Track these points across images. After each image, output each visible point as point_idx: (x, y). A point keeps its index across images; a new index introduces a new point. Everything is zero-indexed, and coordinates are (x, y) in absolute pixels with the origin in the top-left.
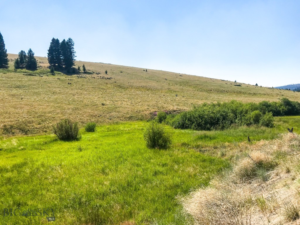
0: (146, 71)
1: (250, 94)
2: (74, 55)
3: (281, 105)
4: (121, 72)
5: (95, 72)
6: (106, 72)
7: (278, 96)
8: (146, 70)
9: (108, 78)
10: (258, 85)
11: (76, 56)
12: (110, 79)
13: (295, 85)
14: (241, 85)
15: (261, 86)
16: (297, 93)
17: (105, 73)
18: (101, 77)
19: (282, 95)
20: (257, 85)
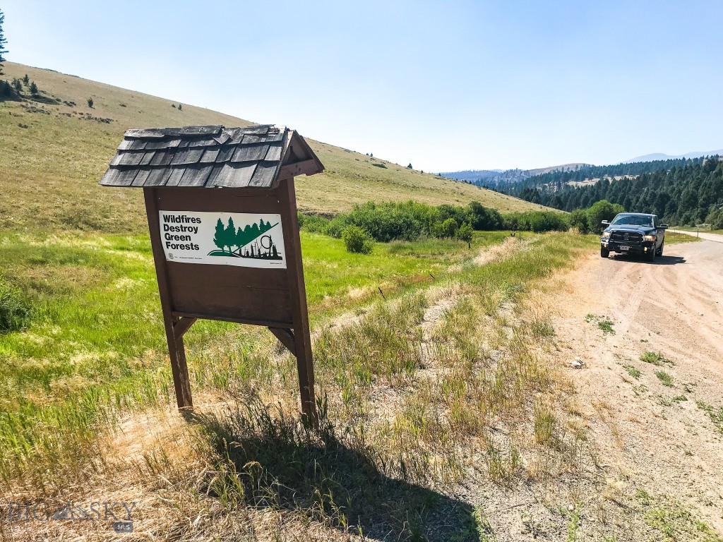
0: (180, 108)
1: (406, 186)
2: (3, 48)
3: (470, 213)
4: (123, 106)
5: (63, 100)
6: (91, 103)
7: (455, 195)
8: (180, 106)
9: (103, 120)
10: (414, 168)
11: (7, 52)
12: (107, 122)
13: (477, 172)
14: (386, 166)
15: (422, 172)
16: (484, 190)
17: (87, 103)
18: (82, 114)
19: (462, 194)
20: (410, 166)
